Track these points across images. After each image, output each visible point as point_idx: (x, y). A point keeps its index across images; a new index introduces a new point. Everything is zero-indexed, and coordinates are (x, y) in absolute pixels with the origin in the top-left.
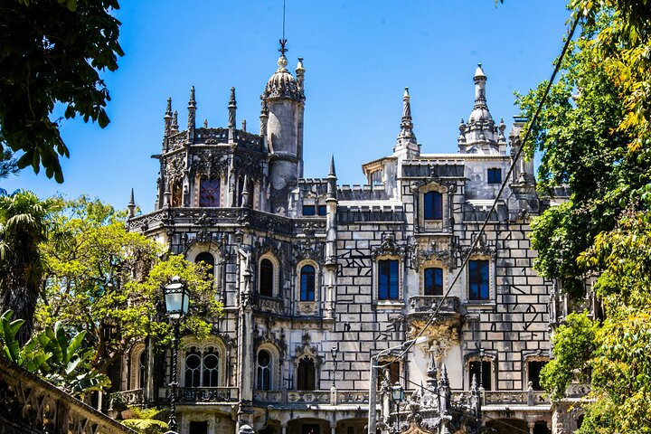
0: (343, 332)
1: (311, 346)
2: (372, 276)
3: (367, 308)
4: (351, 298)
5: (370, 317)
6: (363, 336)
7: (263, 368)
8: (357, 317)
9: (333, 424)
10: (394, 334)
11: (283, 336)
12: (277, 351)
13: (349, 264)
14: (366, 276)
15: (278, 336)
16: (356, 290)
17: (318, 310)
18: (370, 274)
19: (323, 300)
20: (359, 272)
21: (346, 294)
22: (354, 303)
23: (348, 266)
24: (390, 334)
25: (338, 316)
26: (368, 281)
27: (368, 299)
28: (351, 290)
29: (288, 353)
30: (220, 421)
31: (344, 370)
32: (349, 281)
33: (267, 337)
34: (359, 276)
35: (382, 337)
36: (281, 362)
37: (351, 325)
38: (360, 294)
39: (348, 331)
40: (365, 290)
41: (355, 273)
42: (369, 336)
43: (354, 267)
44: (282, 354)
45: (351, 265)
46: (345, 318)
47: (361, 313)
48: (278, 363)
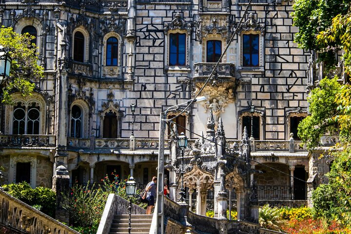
0: (141, 91)
1: (115, 102)
2: (164, 46)
3: (160, 72)
4: (147, 63)
5: (162, 80)
6: (157, 95)
7: (76, 120)
8: (152, 80)
9: (132, 166)
10: (182, 93)
11: (92, 94)
12: (87, 106)
13: (146, 36)
14: (159, 46)
15: (88, 94)
16: (151, 57)
17: (120, 73)
18: (162, 45)
19: (124, 65)
20: (154, 42)
21: (143, 61)
22: (149, 68)
23: (145, 38)
24: (178, 93)
25: (136, 78)
26: (161, 50)
27: (161, 65)
28: (147, 57)
29: (96, 108)
30: (40, 163)
31: (141, 122)
32: (146, 50)
33: (79, 94)
34: (153, 46)
35: (172, 96)
36: (90, 115)
37: (147, 85)
38: (154, 61)
39: (145, 91)
40: (159, 57)
41: (151, 43)
42: (161, 95)
43: (149, 39)
44: (91, 109)
45: (148, 37)
46: (142, 80)
47: (155, 76)
48: (88, 116)
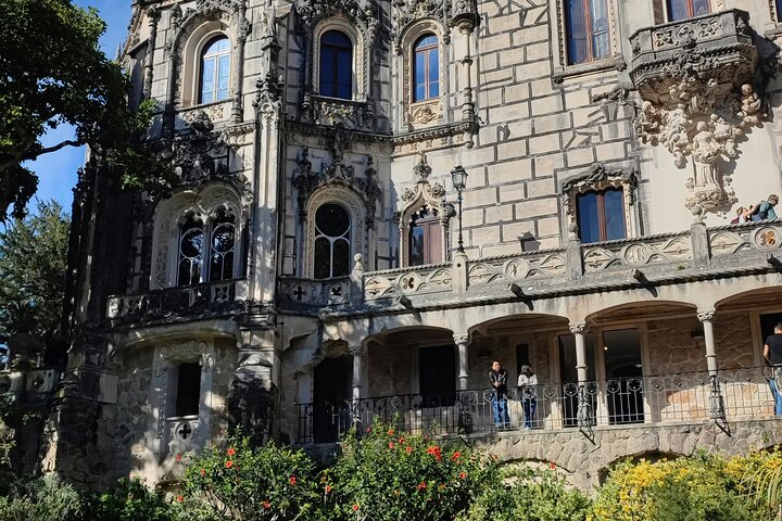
0: (495, 145)
1: (432, 183)
2: (549, 22)
3: (545, 87)
4: (507, 73)
5: (553, 103)
6: (537, 145)
7: (332, 240)
8: (523, 109)
10: (606, 128)
11: (370, 172)
12: (360, 203)
13: (501, 10)
14: (538, 23)
15: (359, 172)
16: (517, 56)
17: (444, 112)
18: (545, 19)
19: (453, 90)
20: (522, 18)
21: (499, 69)
22: (515, 83)
23: (500, 14)
24: (596, 130)
25: (482, 114)
26: (542, 32)
27: (545, 69)
28: (506, 59)
29: (387, 204)
30: (223, 356)
31: (501, 223)
32: (504, 40)
33: (332, 173)
34: (523, 27)
35: (580, 139)
36: (370, 223)
37: (511, 127)
38: (526, 62)
39: (506, 140)
40: (540, 51)
41: (515, 21)
42: (551, 143)
43: (511, 13)
44: (370, 207)
45: (506, 11)
46: (497, 116)
47: (531, 98)
48: (364, 226)
